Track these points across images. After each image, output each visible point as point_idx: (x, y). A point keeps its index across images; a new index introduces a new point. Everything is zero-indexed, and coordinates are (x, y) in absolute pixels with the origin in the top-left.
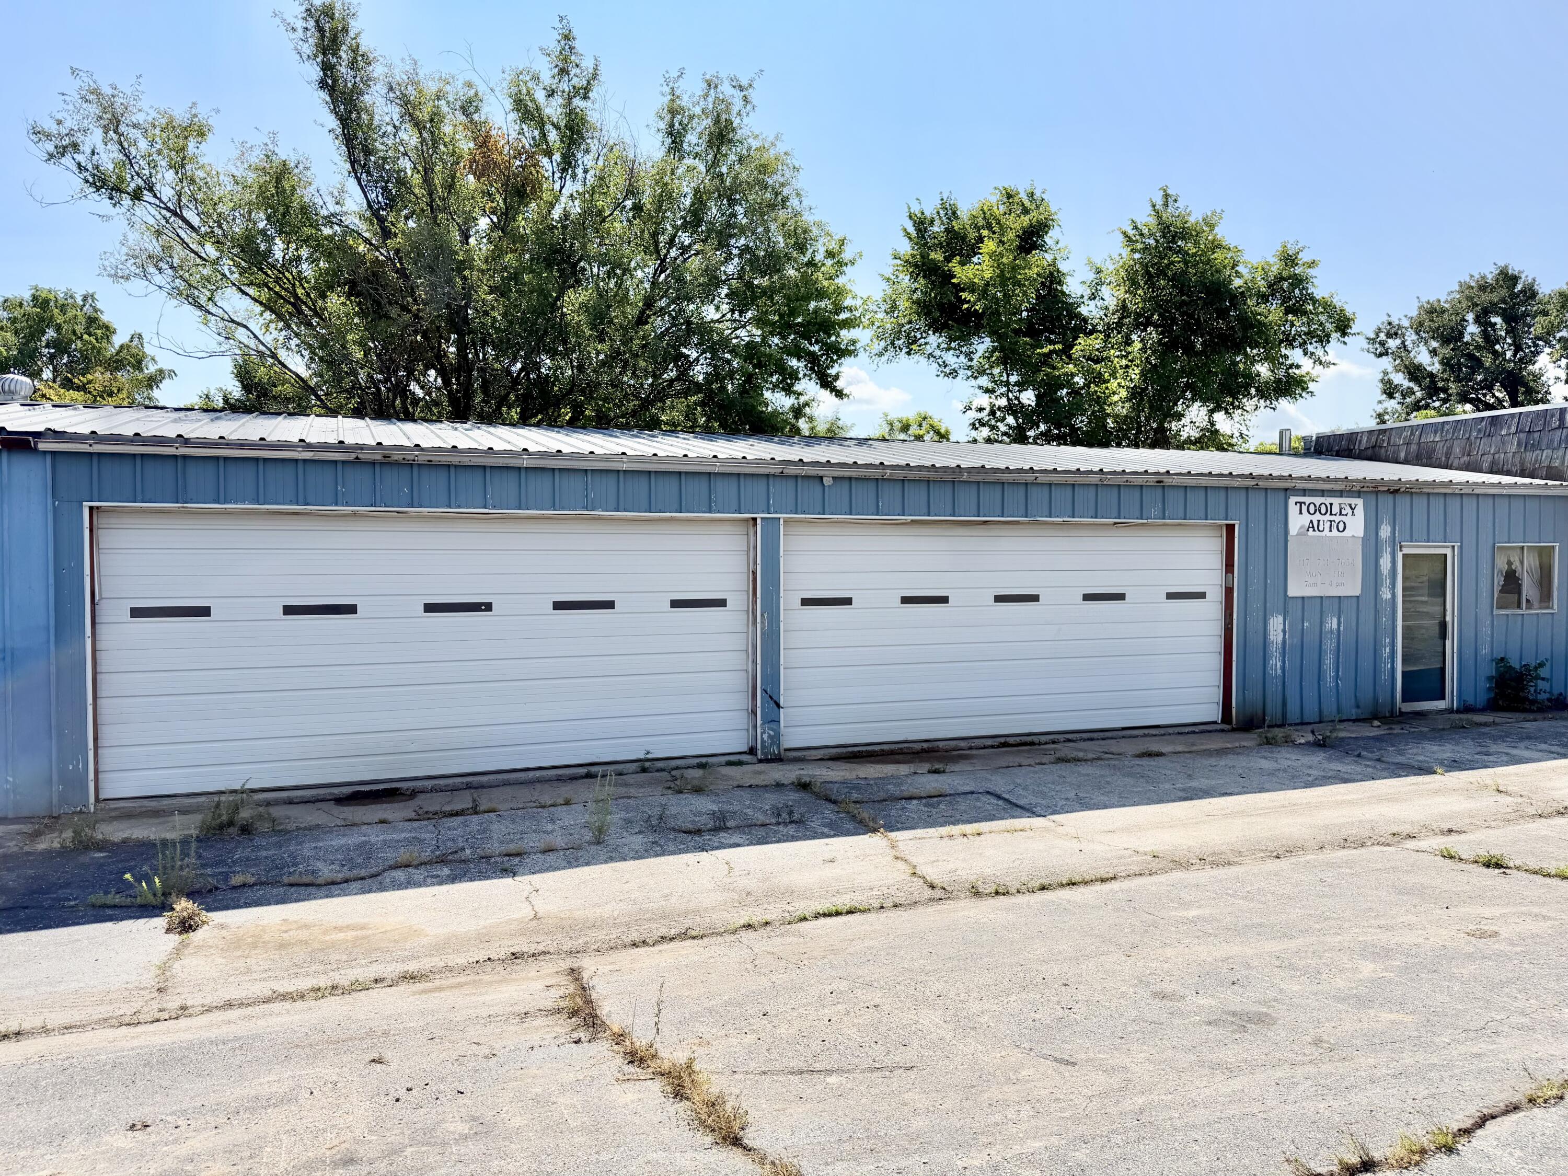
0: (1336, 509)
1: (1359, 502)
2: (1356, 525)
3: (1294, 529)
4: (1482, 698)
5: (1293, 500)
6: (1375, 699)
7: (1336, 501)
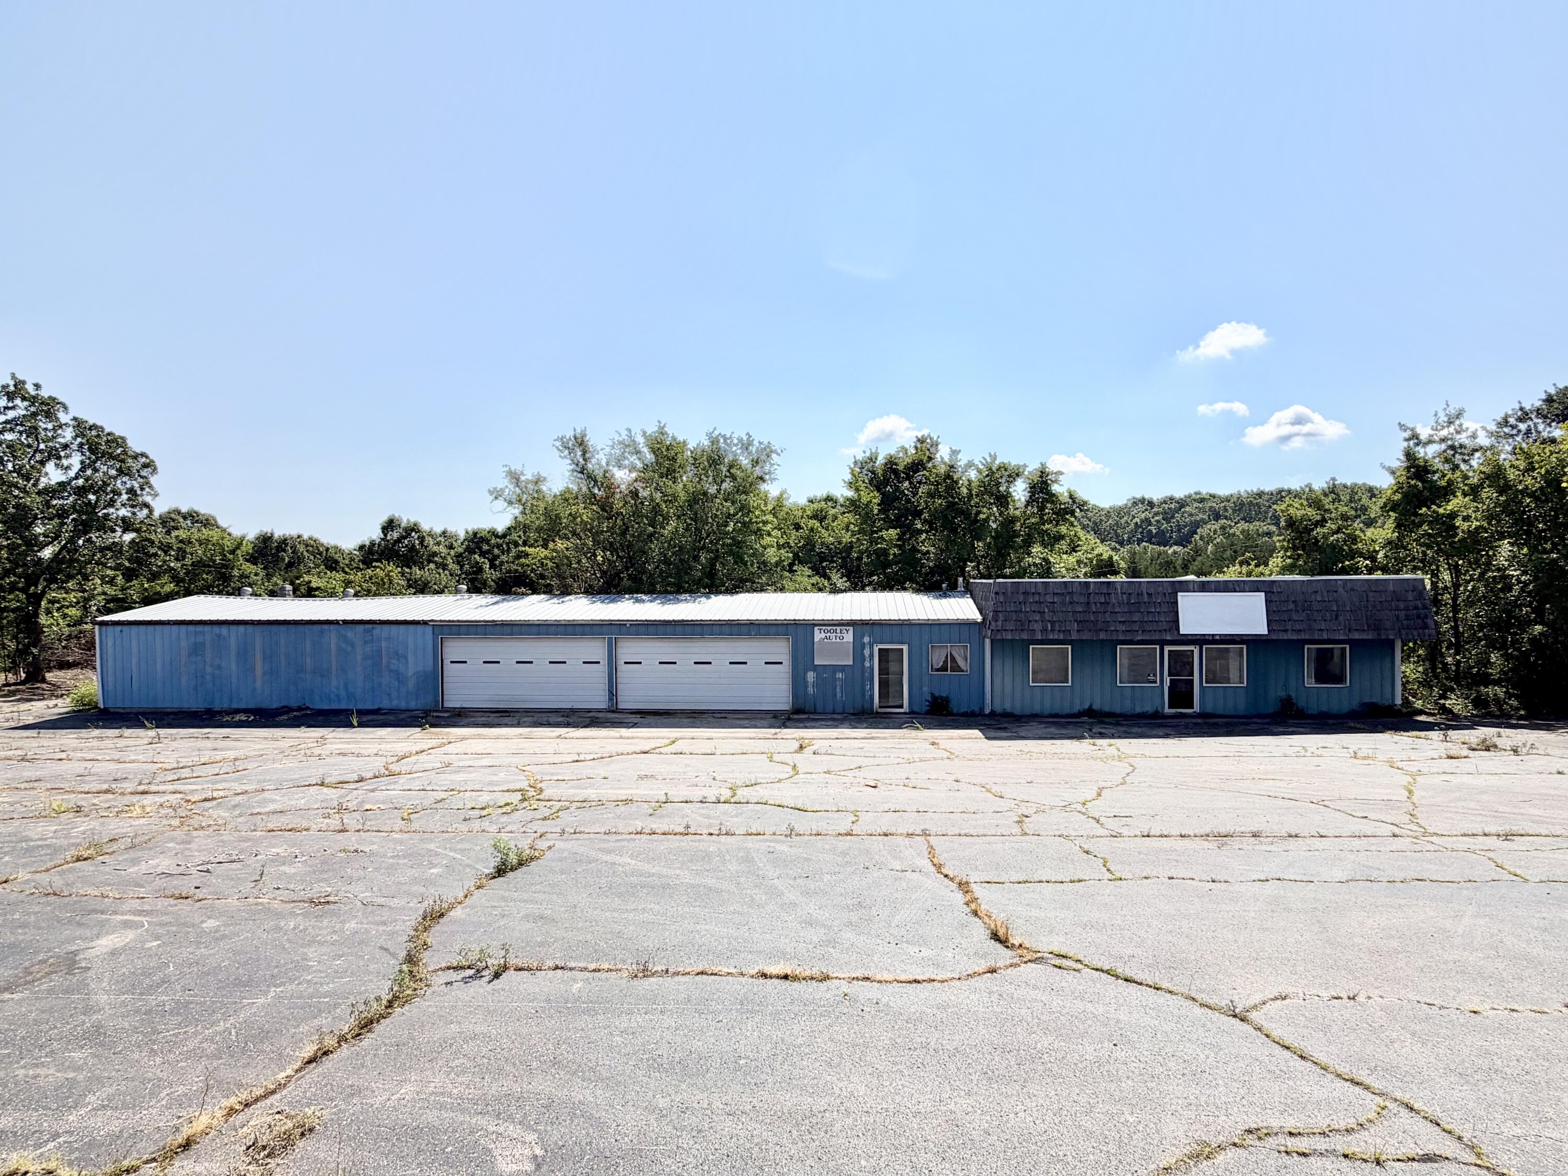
0: (838, 631)
1: (851, 628)
2: (849, 637)
3: (816, 639)
4: (925, 709)
5: (816, 628)
6: (863, 707)
7: (838, 628)
